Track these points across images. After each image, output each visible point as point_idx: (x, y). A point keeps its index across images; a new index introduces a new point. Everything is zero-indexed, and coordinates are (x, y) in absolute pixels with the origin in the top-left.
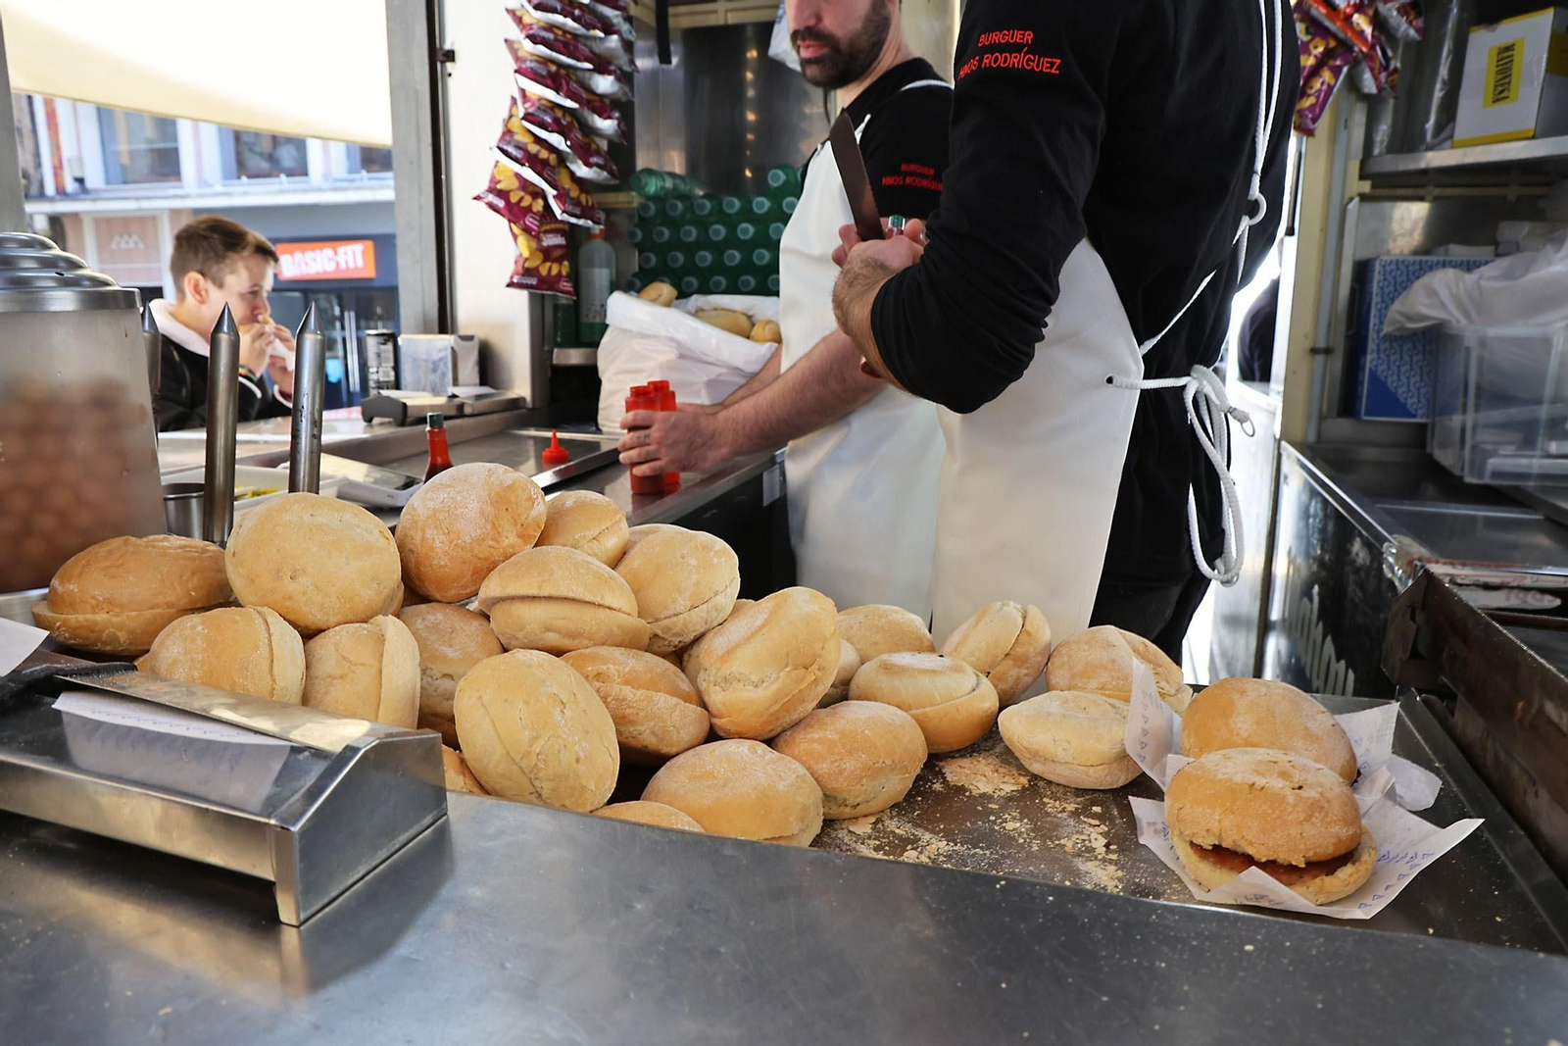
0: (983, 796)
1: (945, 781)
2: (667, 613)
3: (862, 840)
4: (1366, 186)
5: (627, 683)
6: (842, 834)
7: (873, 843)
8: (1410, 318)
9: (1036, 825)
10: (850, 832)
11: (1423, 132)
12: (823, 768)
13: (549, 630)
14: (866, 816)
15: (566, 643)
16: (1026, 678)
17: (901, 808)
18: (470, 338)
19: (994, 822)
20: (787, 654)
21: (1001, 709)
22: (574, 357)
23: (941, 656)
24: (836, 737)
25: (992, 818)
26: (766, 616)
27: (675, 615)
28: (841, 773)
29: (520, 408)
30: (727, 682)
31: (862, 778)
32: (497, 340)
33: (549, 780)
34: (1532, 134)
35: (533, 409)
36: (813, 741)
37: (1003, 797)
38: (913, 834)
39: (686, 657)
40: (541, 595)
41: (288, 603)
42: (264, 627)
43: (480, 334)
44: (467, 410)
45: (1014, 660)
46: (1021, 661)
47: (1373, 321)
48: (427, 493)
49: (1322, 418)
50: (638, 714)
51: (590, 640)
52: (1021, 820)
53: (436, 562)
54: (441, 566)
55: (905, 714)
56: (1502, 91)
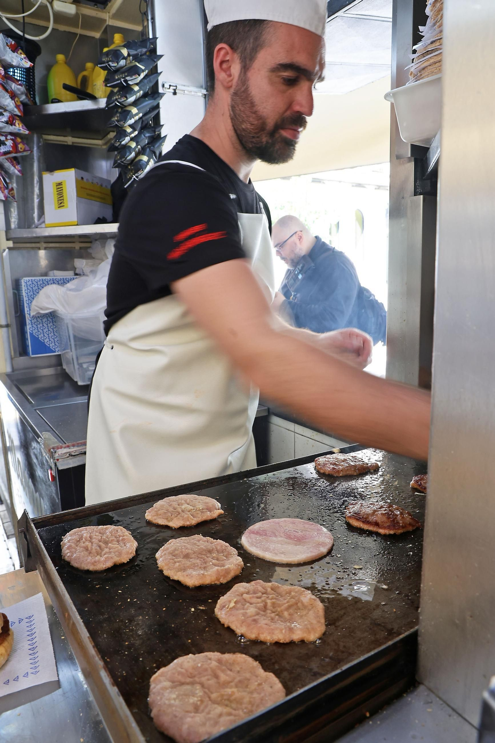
4: (10, 244)
8: (41, 309)
11: (33, 218)
34: (76, 223)
47: (26, 309)
49: (12, 359)
56: (61, 203)
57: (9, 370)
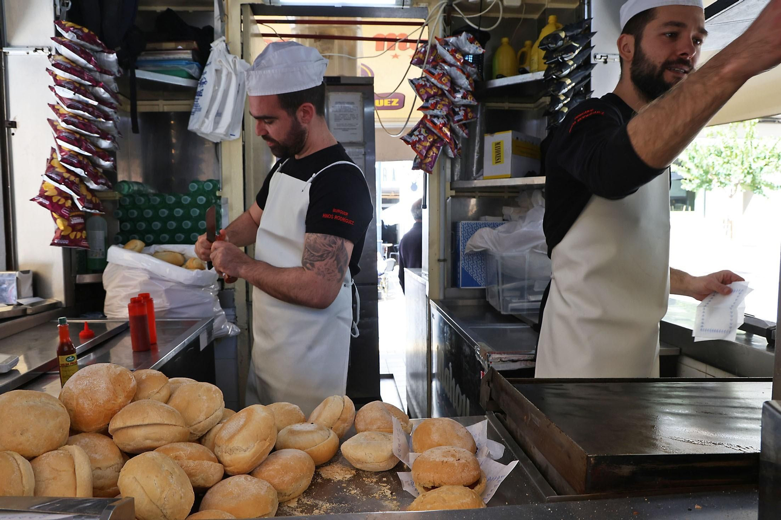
0: (339, 481)
1: (322, 478)
2: (195, 423)
3: (294, 509)
4: (453, 193)
5: (190, 458)
6: (285, 508)
7: (299, 510)
8: (475, 248)
9: (362, 490)
10: (289, 507)
11: (472, 172)
12: (276, 481)
13: (147, 439)
14: (293, 499)
15: (156, 444)
16: (347, 428)
17: (308, 492)
18: (27, 272)
19: (346, 492)
20: (257, 435)
21: (341, 443)
22: (88, 279)
23: (312, 423)
24: (280, 467)
25: (345, 490)
26: (244, 420)
27: (199, 423)
28: (283, 482)
29: (58, 308)
30: (232, 451)
31: (292, 483)
32: (41, 271)
33: (170, 509)
34: (510, 176)
35: (66, 308)
36: (270, 470)
37: (347, 481)
38: (315, 503)
39: (203, 440)
40: (144, 424)
41: (20, 447)
42: (14, 461)
43: (33, 269)
44: (29, 312)
45: (342, 421)
46: (344, 421)
47: (461, 247)
48: (76, 381)
49: (445, 289)
50: (196, 472)
51: (166, 441)
52: (356, 489)
53: (85, 414)
54: (89, 416)
55: (302, 452)
56: (498, 159)
57: (441, 297)
